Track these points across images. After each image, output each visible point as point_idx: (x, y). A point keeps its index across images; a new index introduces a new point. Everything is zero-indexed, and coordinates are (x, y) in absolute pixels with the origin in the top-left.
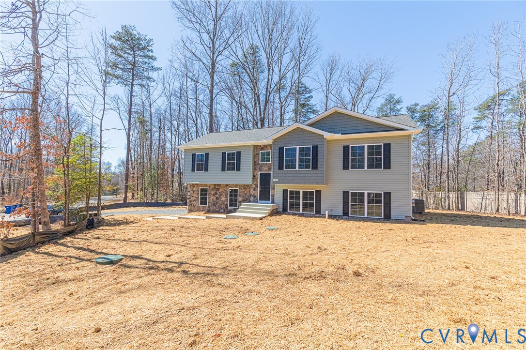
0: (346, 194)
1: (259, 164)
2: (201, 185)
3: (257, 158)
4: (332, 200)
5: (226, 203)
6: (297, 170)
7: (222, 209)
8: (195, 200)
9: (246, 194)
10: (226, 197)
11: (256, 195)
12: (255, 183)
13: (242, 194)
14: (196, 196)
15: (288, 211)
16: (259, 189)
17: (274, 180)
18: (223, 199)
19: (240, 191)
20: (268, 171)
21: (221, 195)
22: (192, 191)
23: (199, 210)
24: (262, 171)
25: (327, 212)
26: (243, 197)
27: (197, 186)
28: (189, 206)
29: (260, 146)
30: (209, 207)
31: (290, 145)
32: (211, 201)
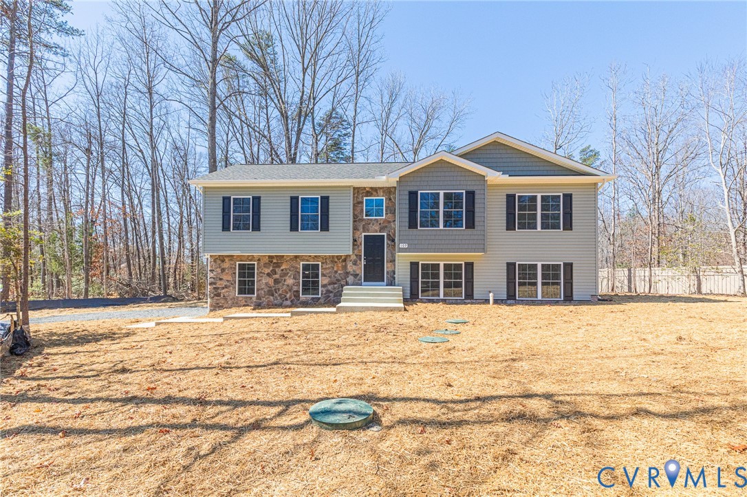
0: (511, 266)
1: (363, 220)
2: (240, 258)
3: (358, 209)
4: (490, 276)
5: (295, 288)
6: (441, 230)
7: (287, 299)
8: (226, 287)
9: (336, 272)
10: (294, 278)
11: (358, 272)
12: (356, 251)
13: (328, 271)
14: (230, 278)
15: (420, 297)
16: (363, 262)
17: (401, 246)
18: (290, 281)
19: (324, 267)
20: (380, 232)
21: (286, 274)
22: (219, 270)
23: (236, 304)
24: (368, 231)
25: (491, 295)
26: (330, 277)
27: (231, 260)
28: (212, 298)
29: (365, 188)
30: (259, 297)
31: (428, 188)
32: (263, 287)
